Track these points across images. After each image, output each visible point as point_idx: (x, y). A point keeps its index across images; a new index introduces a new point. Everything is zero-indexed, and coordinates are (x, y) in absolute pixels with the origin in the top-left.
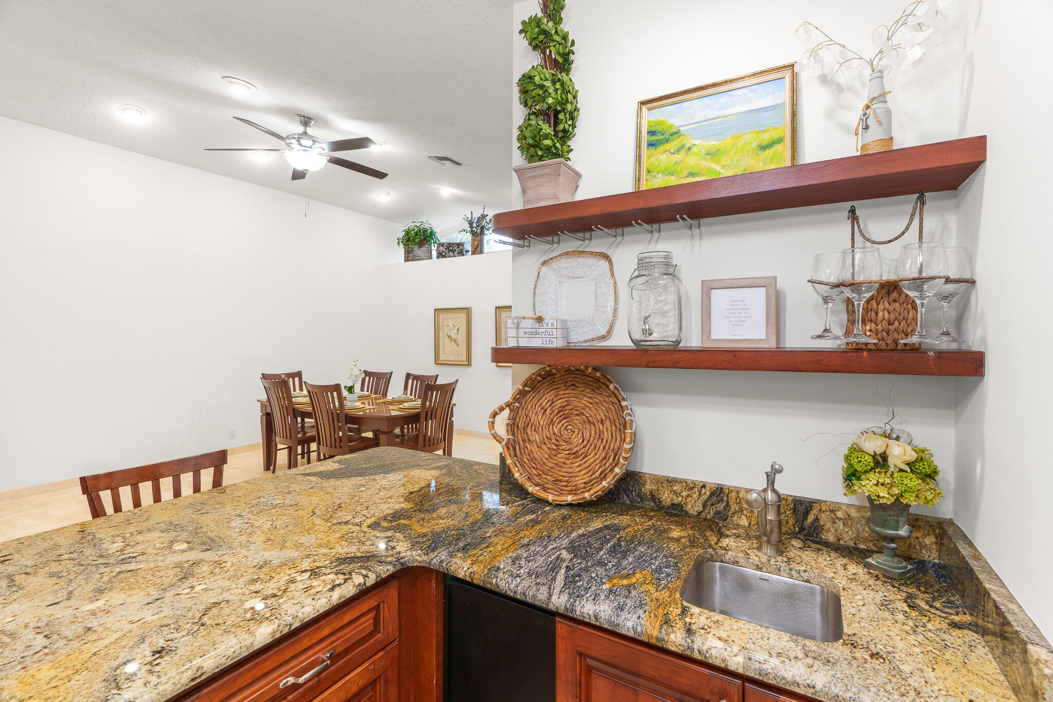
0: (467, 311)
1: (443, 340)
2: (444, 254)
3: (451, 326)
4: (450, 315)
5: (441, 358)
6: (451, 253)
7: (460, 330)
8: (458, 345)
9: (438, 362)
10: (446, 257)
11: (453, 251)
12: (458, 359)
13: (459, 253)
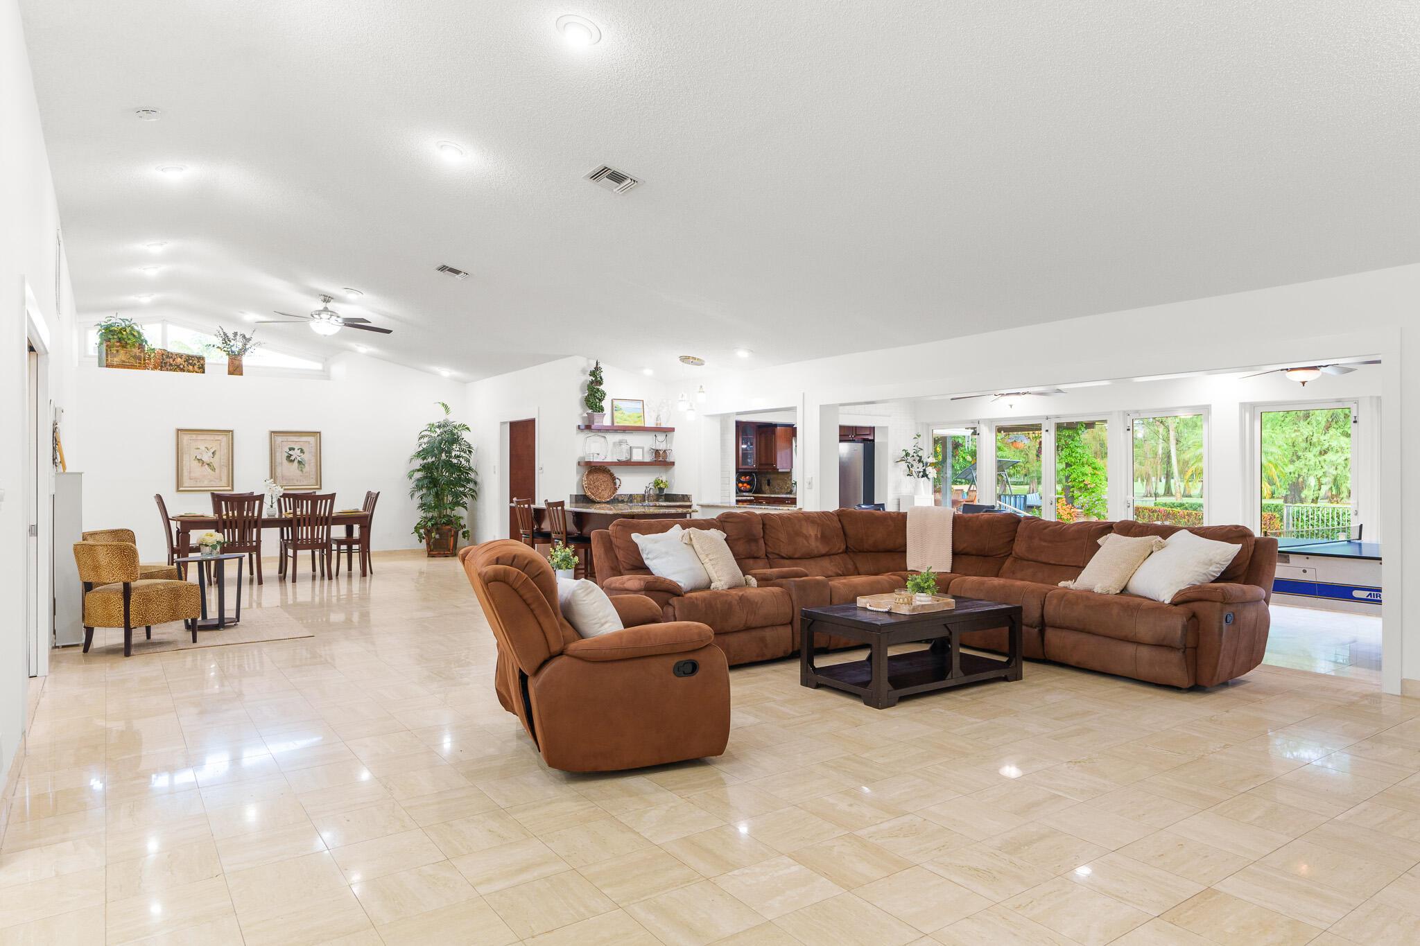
0: (229, 433)
1: (189, 463)
2: (182, 366)
3: (203, 448)
4: (200, 437)
5: (186, 485)
6: (191, 367)
7: (217, 453)
8: (214, 470)
9: (181, 489)
10: (184, 371)
11: (194, 365)
12: (213, 483)
13: (199, 368)
